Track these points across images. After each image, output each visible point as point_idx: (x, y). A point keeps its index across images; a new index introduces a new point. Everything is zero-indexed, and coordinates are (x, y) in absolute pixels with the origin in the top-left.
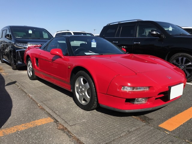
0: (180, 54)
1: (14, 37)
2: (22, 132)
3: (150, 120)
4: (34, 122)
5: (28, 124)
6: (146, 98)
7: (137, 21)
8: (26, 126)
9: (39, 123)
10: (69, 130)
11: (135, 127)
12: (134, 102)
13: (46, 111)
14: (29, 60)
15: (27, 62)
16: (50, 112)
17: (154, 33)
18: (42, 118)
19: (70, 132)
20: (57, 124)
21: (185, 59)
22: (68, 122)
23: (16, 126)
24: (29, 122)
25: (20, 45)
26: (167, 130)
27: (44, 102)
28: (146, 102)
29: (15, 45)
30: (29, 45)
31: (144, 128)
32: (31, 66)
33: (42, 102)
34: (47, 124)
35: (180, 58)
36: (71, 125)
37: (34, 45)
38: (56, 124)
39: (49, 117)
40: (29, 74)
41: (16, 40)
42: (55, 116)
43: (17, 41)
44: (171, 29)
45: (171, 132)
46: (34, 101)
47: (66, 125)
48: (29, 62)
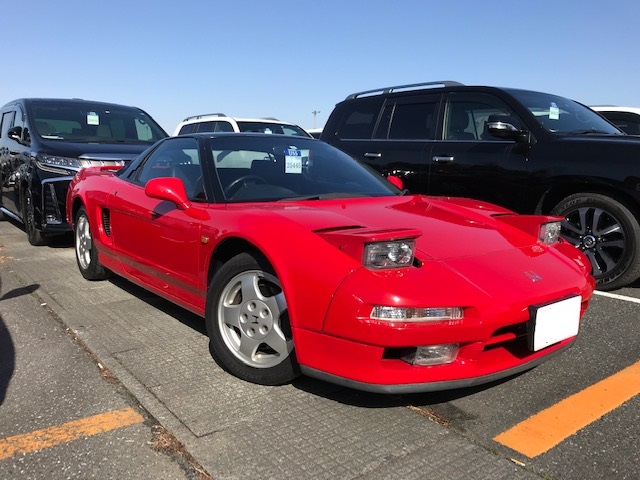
0: (584, 197)
1: (38, 136)
2: (31, 459)
3: (469, 418)
4: (76, 423)
5: (54, 429)
6: (455, 345)
7: (443, 86)
8: (47, 436)
9: (92, 429)
10: (191, 452)
11: (413, 442)
12: (413, 357)
13: (124, 387)
14: (83, 214)
15: (76, 221)
16: (136, 389)
17: (499, 126)
18: (106, 410)
19: (193, 461)
20: (153, 430)
21: (598, 213)
22: (190, 425)
23: (14, 438)
24: (59, 424)
25: (57, 164)
26: (520, 455)
27: (119, 356)
28: (454, 359)
29: (39, 165)
30: (86, 165)
31: (442, 448)
32: (87, 233)
33: (112, 355)
34: (119, 432)
35: (583, 212)
36: (198, 434)
37: (103, 164)
38: (149, 430)
39: (129, 408)
40: (82, 260)
41: (43, 146)
42: (149, 403)
43: (48, 150)
44: (554, 113)
45: (534, 460)
46: (86, 350)
47: (181, 436)
48: (82, 220)
